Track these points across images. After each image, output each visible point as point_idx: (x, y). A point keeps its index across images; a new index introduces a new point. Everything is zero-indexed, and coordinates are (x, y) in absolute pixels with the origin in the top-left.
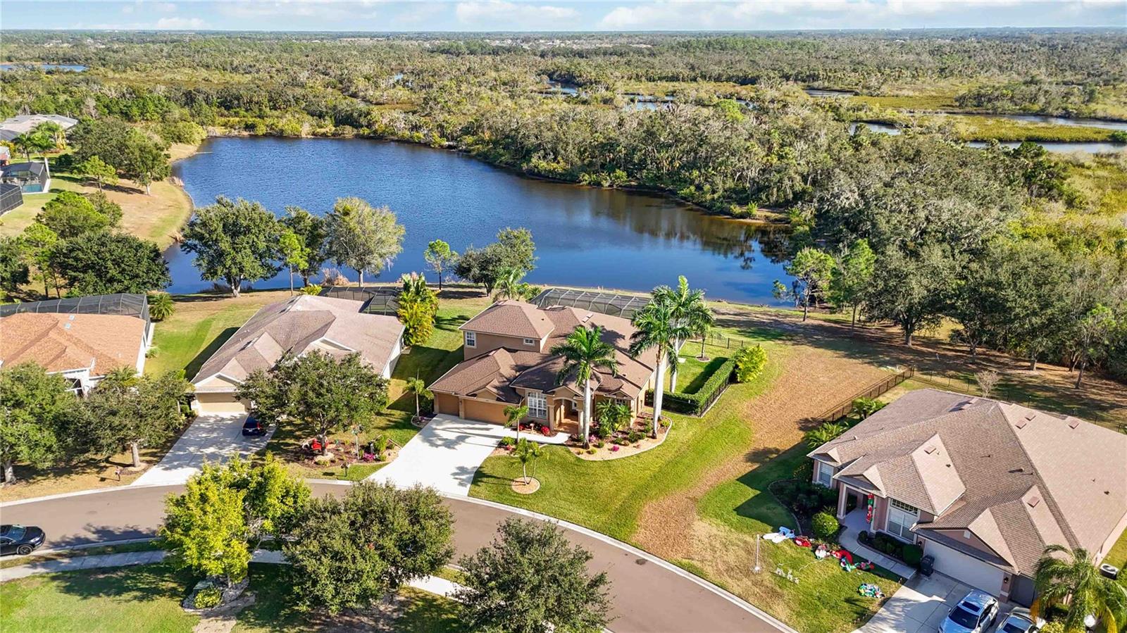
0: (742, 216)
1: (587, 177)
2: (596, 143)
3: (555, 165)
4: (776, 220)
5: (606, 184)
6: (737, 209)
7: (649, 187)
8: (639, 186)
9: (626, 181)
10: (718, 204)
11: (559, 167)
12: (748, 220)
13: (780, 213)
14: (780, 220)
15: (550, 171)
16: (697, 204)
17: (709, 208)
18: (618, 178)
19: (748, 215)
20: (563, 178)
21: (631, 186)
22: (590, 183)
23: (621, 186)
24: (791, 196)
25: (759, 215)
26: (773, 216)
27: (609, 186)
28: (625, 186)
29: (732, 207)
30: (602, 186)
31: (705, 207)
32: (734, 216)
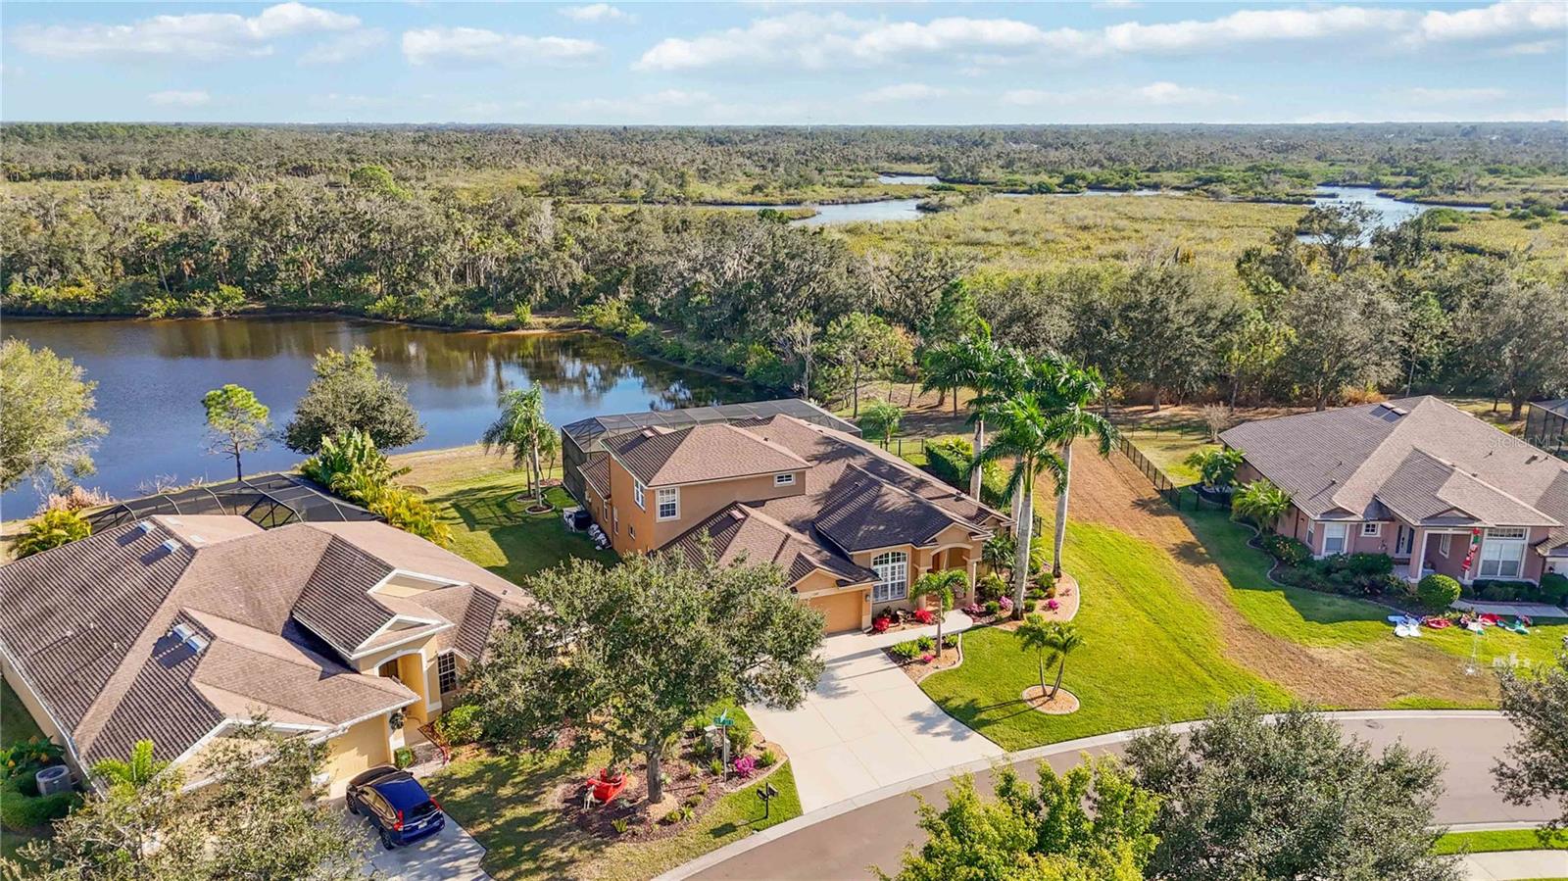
0: (510, 327)
1: (158, 304)
2: (156, 245)
3: (76, 290)
4: (562, 327)
5: (207, 312)
6: (495, 318)
7: (290, 310)
8: (270, 309)
9: (244, 303)
10: (458, 316)
11: (87, 292)
12: (521, 332)
13: (562, 316)
14: (568, 326)
15: (66, 301)
17: (444, 324)
18: (226, 299)
19: (520, 324)
20: (101, 311)
21: (255, 311)
22: (168, 315)
23: (235, 312)
24: (567, 291)
25: (536, 326)
26: (554, 321)
27: (215, 314)
28: (244, 312)
29: (488, 315)
30: (199, 315)
31: (433, 322)
32: (493, 328)
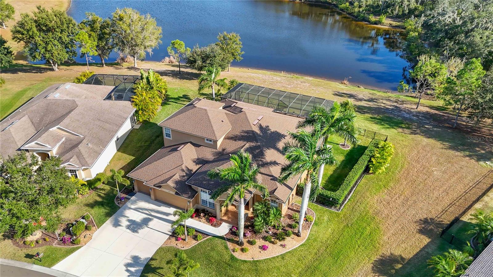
0: (376, 23)
4: (396, 26)
6: (373, 18)
7: (322, 2)
8: (317, 1)
10: (362, 15)
12: (379, 26)
13: (398, 22)
14: (399, 27)
16: (349, 14)
17: (356, 17)
19: (379, 22)
21: (312, 1)
24: (407, 11)
25: (386, 22)
26: (394, 23)
28: (309, 1)
29: (370, 17)
31: (354, 16)
32: (371, 23)
